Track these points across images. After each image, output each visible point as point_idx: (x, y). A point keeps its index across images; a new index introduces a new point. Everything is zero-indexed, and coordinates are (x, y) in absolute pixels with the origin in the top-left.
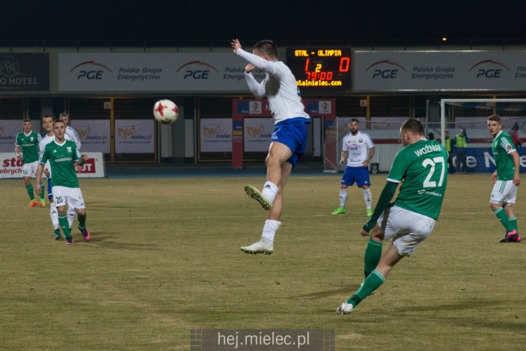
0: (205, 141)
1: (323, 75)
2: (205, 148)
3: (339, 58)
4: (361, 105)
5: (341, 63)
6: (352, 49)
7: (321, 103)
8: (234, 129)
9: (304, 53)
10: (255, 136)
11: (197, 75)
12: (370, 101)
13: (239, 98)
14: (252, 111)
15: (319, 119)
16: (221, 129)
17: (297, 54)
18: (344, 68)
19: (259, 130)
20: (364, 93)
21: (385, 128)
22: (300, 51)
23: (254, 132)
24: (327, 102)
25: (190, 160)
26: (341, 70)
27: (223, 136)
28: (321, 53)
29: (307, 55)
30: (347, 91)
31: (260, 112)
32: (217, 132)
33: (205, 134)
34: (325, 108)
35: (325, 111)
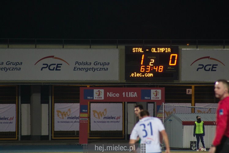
0: (58, 122)
2: (58, 127)
3: (169, 54)
4: (187, 93)
5: (171, 59)
6: (180, 47)
7: (153, 91)
8: (81, 112)
10: (99, 118)
11: (52, 67)
12: (195, 90)
13: (87, 86)
14: (96, 97)
15: (153, 104)
16: (71, 112)
18: (173, 62)
19: (103, 113)
20: (189, 84)
21: (207, 113)
23: (98, 114)
25: (45, 138)
26: (170, 64)
27: (73, 118)
29: (143, 52)
31: (103, 98)
32: (68, 115)
33: (58, 116)
34: (156, 96)
35: (156, 98)
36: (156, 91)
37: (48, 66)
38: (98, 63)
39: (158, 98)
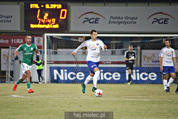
7: (36, 39)
34: (39, 42)
35: (39, 44)
36: (39, 39)
39: (40, 44)
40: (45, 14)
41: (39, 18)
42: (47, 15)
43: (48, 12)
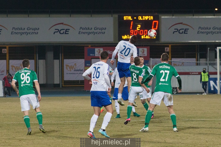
0: (67, 74)
1: (142, 31)
2: (67, 78)
3: (152, 21)
4: (166, 51)
5: (153, 24)
6: (160, 16)
7: (141, 50)
8: (85, 66)
9: (130, 18)
11: (62, 32)
12: (171, 48)
13: (88, 46)
14: (97, 54)
16: (77, 66)
17: (125, 19)
20: (167, 43)
21: (181, 65)
22: (127, 17)
24: (144, 49)
25: (57, 86)
27: (78, 70)
28: (140, 18)
29: (132, 19)
30: (157, 42)
32: (75, 68)
33: (67, 69)
34: (143, 53)
35: (143, 55)
36: (143, 49)
37: (59, 31)
38: (97, 28)
39: (145, 55)
40: (138, 25)
41: (132, 29)
42: (139, 26)
43: (140, 23)
